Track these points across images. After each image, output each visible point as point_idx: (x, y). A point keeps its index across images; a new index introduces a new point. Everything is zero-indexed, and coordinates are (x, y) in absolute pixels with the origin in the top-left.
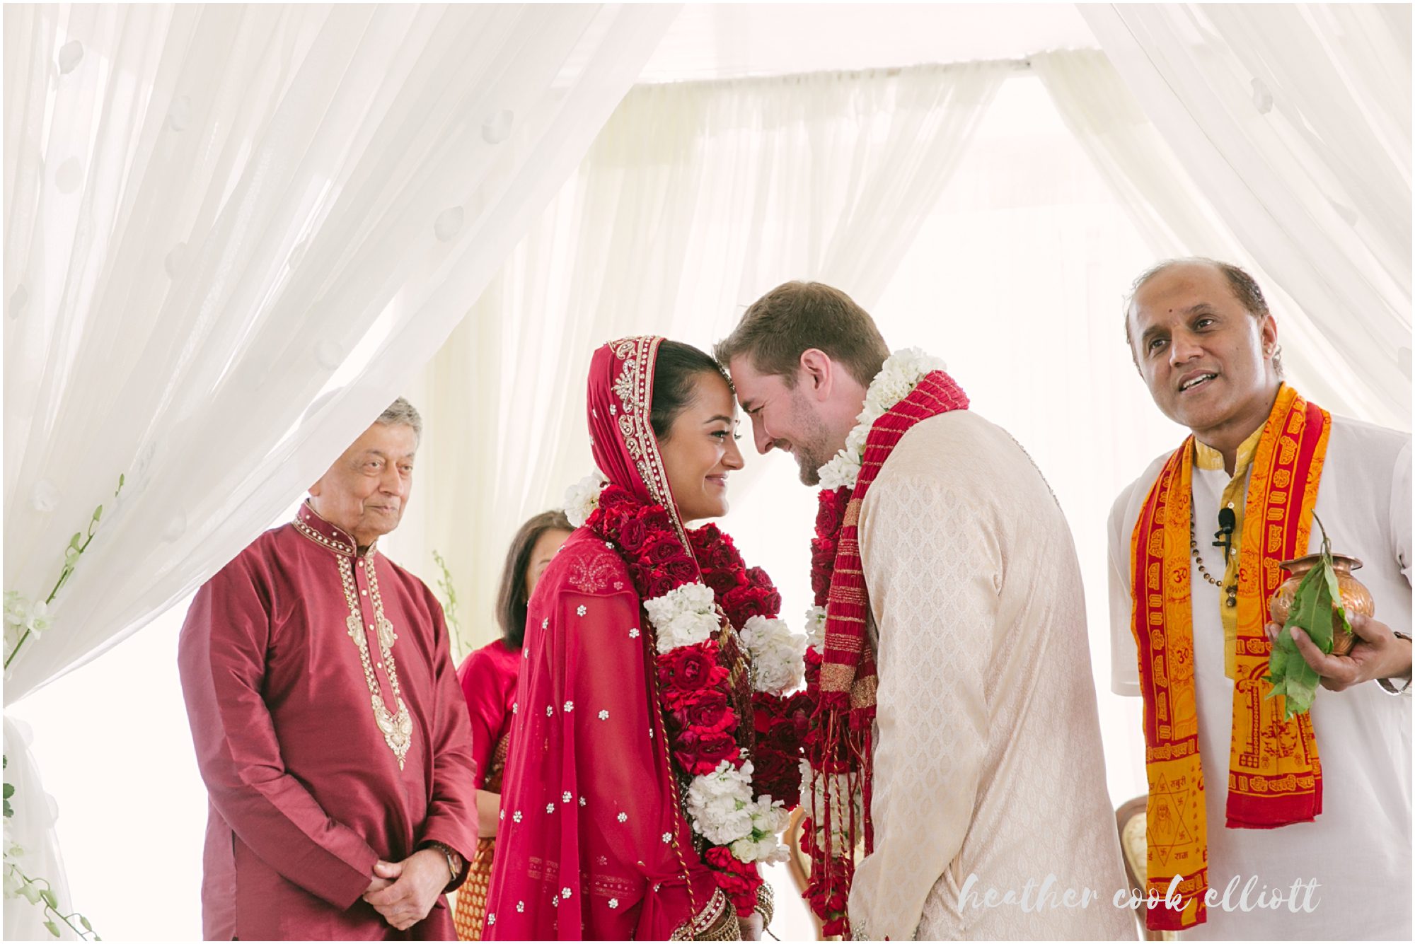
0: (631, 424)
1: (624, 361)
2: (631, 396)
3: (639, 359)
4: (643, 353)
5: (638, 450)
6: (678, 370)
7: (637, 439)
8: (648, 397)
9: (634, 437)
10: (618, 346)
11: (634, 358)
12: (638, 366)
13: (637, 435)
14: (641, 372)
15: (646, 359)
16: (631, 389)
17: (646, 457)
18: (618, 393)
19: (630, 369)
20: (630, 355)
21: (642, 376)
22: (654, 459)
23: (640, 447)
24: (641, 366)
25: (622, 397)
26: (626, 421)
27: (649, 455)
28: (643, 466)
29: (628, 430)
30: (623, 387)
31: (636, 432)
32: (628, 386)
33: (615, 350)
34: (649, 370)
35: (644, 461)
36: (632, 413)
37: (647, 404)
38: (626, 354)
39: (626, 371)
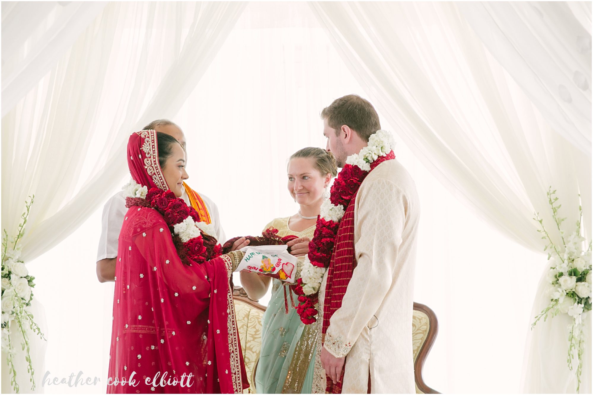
0: (150, 162)
1: (145, 138)
2: (149, 151)
3: (150, 138)
4: (152, 136)
5: (153, 171)
6: (166, 142)
7: (153, 167)
8: (156, 151)
9: (151, 166)
10: (141, 133)
11: (148, 137)
12: (151, 140)
13: (152, 166)
14: (152, 143)
15: (153, 138)
16: (149, 149)
17: (156, 173)
18: (144, 150)
19: (147, 141)
20: (147, 136)
21: (153, 144)
22: (160, 174)
23: (154, 170)
24: (152, 140)
25: (145, 152)
26: (148, 160)
27: (157, 172)
28: (156, 177)
29: (149, 164)
30: (146, 148)
31: (152, 164)
32: (147, 148)
33: (140, 134)
34: (156, 142)
35: (156, 175)
36: (150, 157)
37: (156, 154)
38: (145, 136)
39: (146, 142)
